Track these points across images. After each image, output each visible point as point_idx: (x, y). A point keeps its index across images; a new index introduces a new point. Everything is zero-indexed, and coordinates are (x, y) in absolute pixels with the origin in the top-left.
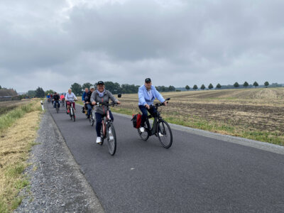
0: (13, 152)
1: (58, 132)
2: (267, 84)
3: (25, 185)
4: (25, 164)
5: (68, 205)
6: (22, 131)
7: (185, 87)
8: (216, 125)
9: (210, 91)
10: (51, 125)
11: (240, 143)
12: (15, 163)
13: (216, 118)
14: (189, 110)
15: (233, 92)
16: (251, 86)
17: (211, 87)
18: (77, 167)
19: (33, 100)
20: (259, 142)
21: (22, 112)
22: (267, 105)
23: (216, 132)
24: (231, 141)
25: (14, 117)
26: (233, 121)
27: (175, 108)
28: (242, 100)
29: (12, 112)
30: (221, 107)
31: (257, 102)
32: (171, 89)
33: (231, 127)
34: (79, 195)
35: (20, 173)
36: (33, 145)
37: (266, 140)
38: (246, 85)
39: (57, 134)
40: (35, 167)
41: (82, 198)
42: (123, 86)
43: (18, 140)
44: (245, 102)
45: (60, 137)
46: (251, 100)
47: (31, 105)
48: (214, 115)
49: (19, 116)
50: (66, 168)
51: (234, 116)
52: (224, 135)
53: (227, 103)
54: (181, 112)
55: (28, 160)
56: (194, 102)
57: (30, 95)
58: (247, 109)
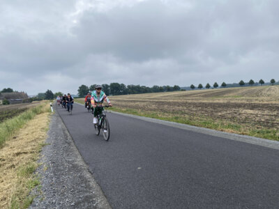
0: (25, 153)
1: (67, 132)
2: (273, 82)
3: (36, 185)
4: (36, 164)
5: (77, 204)
6: (33, 133)
7: (190, 86)
8: (222, 124)
9: (215, 89)
10: (60, 126)
11: (247, 141)
12: (27, 164)
13: (223, 117)
14: (194, 109)
15: (238, 90)
16: (257, 84)
17: (216, 86)
18: (85, 167)
19: (43, 103)
20: (267, 141)
21: (32, 115)
22: (274, 102)
23: (222, 131)
24: (238, 139)
25: (25, 119)
26: (239, 120)
27: (181, 108)
28: (248, 98)
29: (24, 114)
30: (227, 106)
31: (264, 100)
32: (176, 88)
33: (238, 125)
34: (88, 194)
35: (31, 173)
36: (43, 146)
37: (274, 138)
38: (252, 83)
39: (65, 135)
40: (45, 167)
41: (91, 197)
42: (129, 86)
43: (29, 141)
44: (251, 100)
45: (69, 137)
46: (257, 98)
47: (41, 107)
48: (220, 114)
49: (30, 118)
50: (75, 168)
51: (239, 114)
52: (230, 134)
53: (233, 102)
54: (187, 111)
55: (39, 160)
56: (200, 101)
57: (40, 98)
58: (253, 107)
